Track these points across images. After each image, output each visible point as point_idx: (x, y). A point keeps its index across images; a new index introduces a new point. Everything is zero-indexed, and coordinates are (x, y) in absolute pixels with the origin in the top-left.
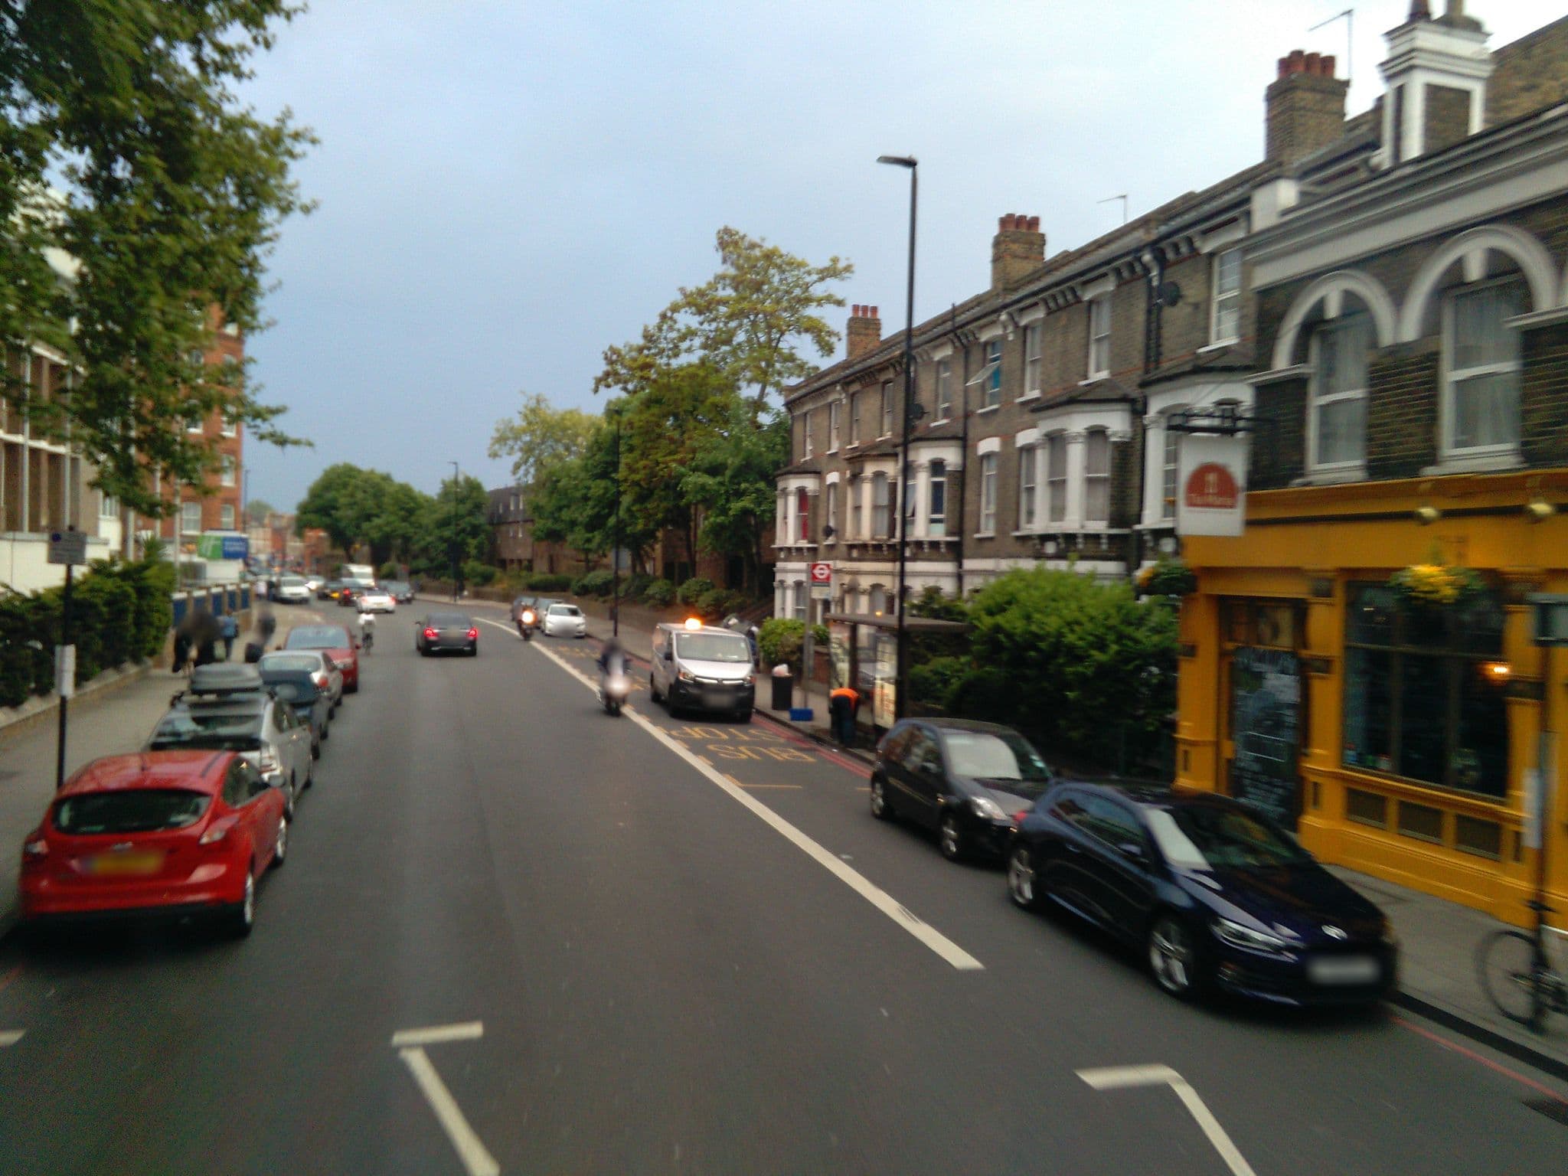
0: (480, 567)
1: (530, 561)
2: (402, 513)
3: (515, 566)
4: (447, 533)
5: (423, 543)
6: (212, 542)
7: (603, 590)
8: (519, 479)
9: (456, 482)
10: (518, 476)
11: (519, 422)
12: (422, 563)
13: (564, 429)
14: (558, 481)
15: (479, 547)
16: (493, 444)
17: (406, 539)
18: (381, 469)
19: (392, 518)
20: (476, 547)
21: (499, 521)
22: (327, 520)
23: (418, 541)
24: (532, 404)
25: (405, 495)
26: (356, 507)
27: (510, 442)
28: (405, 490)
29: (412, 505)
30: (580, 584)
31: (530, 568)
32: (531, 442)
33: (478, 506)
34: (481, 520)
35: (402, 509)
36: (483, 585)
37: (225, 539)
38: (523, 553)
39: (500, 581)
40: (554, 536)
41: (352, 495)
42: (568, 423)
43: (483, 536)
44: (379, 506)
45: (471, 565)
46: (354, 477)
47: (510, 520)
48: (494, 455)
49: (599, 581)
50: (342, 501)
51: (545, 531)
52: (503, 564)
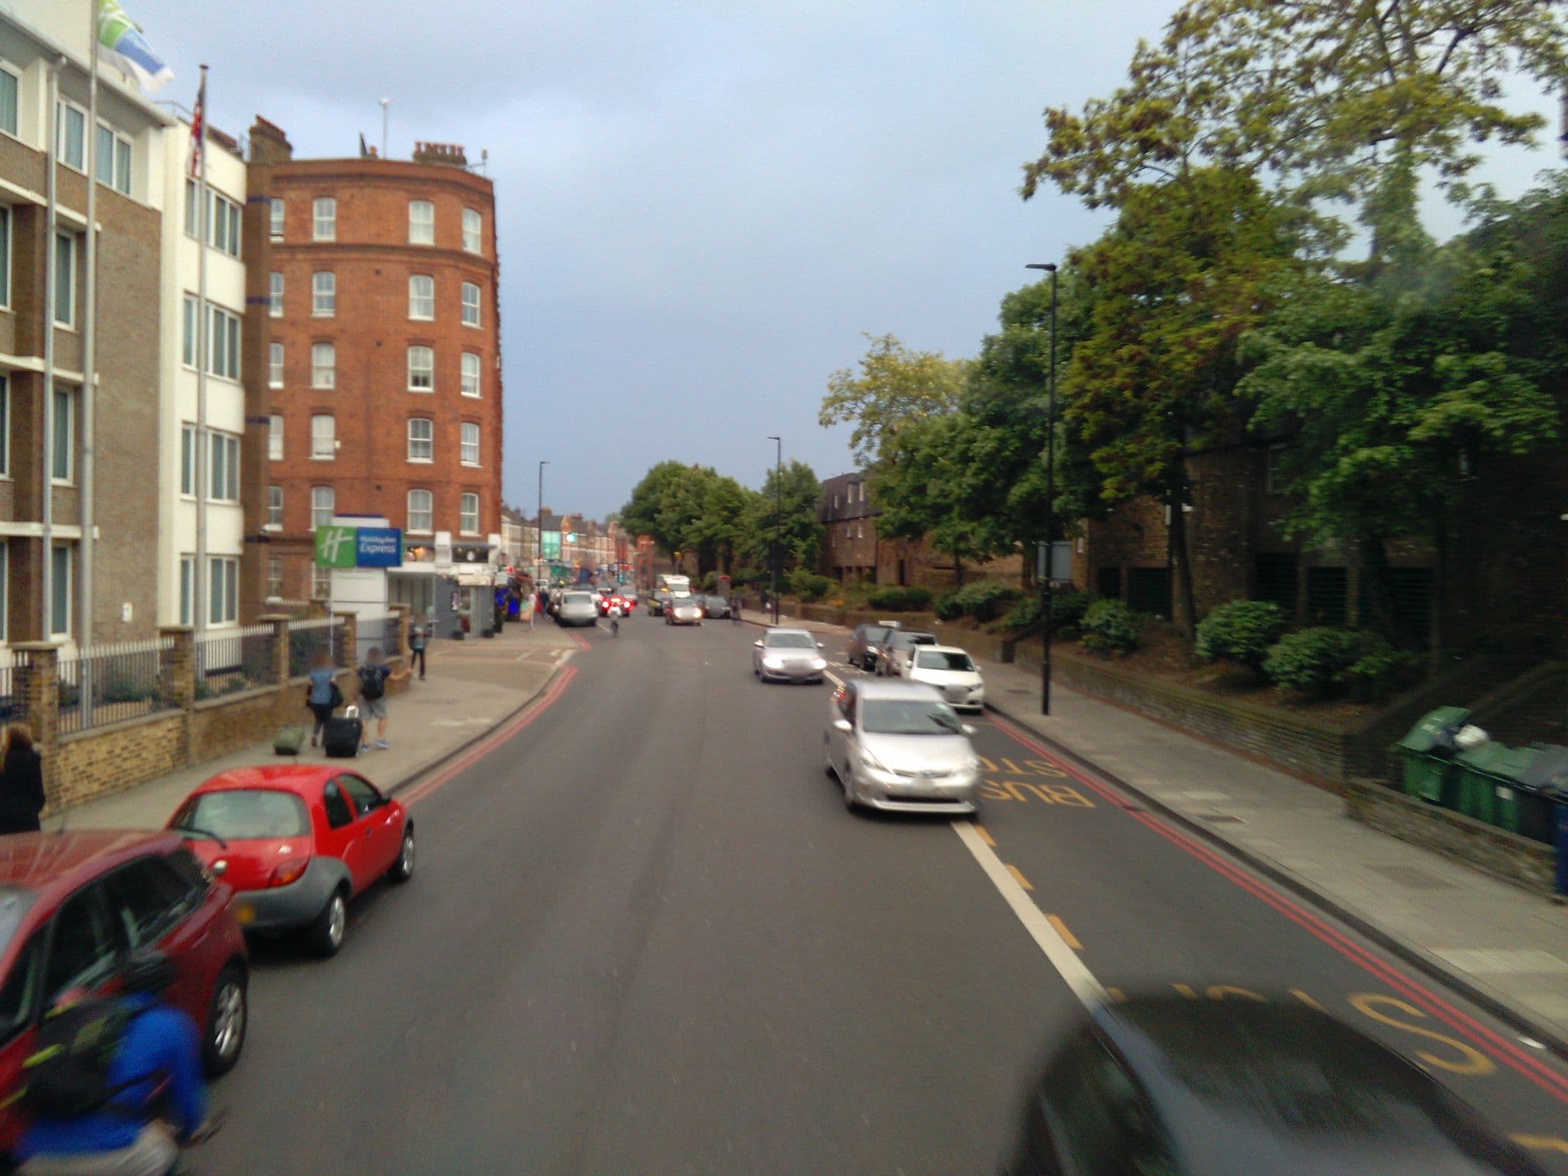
0: (809, 577)
1: (873, 569)
2: (725, 513)
3: (854, 575)
4: (771, 535)
5: (745, 548)
6: (339, 538)
7: (986, 611)
8: (859, 454)
9: (782, 469)
10: (857, 450)
11: (859, 375)
12: (748, 573)
13: (922, 381)
14: (915, 450)
15: (809, 553)
16: (826, 408)
17: (728, 542)
18: (705, 464)
19: (713, 520)
20: (804, 552)
21: (834, 518)
22: (650, 525)
23: (740, 545)
24: (879, 350)
25: (729, 492)
26: (677, 509)
27: (848, 404)
28: (729, 486)
29: (737, 503)
30: (948, 602)
31: (872, 578)
32: (876, 404)
33: (809, 500)
34: (812, 517)
35: (725, 508)
36: (813, 601)
37: (360, 532)
38: (863, 558)
39: (834, 595)
40: (910, 530)
41: (674, 496)
42: (929, 371)
43: (814, 537)
44: (700, 506)
45: (798, 575)
46: (678, 476)
47: (848, 516)
48: (826, 422)
49: (980, 598)
50: (665, 502)
51: (897, 524)
52: (838, 572)
